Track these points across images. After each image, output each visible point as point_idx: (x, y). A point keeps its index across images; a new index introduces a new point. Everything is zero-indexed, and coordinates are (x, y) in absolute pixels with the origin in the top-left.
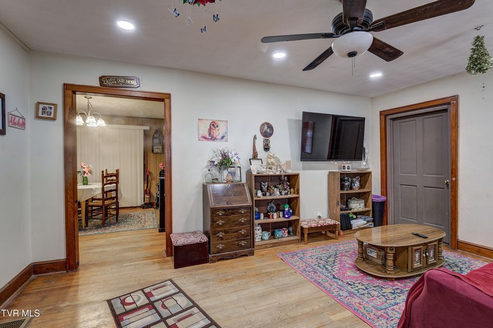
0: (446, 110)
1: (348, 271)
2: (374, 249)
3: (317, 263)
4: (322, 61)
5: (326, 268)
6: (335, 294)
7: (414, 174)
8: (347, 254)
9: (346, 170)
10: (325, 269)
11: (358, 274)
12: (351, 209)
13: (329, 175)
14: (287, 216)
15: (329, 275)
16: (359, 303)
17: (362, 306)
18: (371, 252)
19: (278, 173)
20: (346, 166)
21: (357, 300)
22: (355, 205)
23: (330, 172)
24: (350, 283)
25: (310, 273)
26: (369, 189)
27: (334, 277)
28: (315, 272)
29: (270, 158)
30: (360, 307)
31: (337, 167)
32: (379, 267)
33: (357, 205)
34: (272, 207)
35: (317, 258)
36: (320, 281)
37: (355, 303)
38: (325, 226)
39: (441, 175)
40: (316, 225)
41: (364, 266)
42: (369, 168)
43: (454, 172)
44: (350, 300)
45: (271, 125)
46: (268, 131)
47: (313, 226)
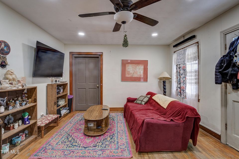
0: (98, 57)
1: (86, 140)
2: (91, 122)
3: (67, 146)
4: (92, 16)
5: (75, 145)
6: (97, 156)
7: (85, 83)
8: (73, 131)
9: (58, 83)
10: (75, 147)
11: (91, 139)
12: (60, 105)
13: (47, 87)
14: (28, 122)
15: (80, 148)
16: (110, 152)
17: (113, 153)
18: (90, 124)
19: (20, 88)
20: (58, 80)
21: (108, 152)
22: (61, 103)
23: (48, 84)
24: (94, 145)
25: (71, 155)
26: (66, 92)
27: (85, 148)
28: (73, 152)
29: (11, 75)
30: (113, 154)
31: (50, 81)
32: (96, 130)
33: (62, 103)
34: (10, 119)
35: (62, 143)
36: (82, 155)
37: (109, 153)
38: (54, 120)
39: (95, 83)
40: (49, 121)
41: (91, 133)
42: (66, 81)
43: (101, 82)
44: (106, 154)
45: (8, 45)
46: (5, 49)
47: (47, 123)
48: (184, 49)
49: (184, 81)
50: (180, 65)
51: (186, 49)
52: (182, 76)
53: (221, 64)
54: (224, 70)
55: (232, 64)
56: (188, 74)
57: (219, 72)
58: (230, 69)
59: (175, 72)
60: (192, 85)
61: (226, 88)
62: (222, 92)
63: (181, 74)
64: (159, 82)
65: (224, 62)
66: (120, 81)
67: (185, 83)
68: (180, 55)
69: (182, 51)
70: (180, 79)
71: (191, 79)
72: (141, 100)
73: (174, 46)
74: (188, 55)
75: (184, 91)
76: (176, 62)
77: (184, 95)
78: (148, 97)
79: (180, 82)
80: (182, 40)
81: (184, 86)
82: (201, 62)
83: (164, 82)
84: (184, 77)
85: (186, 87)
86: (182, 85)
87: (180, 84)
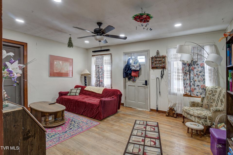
48: (102, 56)
49: (102, 76)
50: (98, 65)
51: (104, 56)
52: (100, 73)
53: (125, 68)
54: (127, 71)
55: (129, 69)
56: (105, 72)
57: (125, 72)
58: (129, 71)
59: (94, 70)
60: (108, 79)
61: (126, 80)
62: (124, 82)
63: (99, 72)
64: (81, 77)
65: (127, 68)
66: (48, 77)
67: (103, 77)
68: (99, 59)
69: (100, 57)
70: (99, 75)
71: (107, 75)
72: (75, 93)
73: (93, 52)
74: (105, 60)
75: (102, 83)
76: (95, 63)
77: (102, 86)
78: (79, 89)
79: (99, 77)
80: (99, 49)
81: (102, 80)
82: (113, 66)
83: (85, 77)
84: (102, 74)
85: (103, 80)
86: (100, 79)
87: (99, 78)
